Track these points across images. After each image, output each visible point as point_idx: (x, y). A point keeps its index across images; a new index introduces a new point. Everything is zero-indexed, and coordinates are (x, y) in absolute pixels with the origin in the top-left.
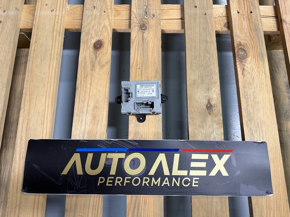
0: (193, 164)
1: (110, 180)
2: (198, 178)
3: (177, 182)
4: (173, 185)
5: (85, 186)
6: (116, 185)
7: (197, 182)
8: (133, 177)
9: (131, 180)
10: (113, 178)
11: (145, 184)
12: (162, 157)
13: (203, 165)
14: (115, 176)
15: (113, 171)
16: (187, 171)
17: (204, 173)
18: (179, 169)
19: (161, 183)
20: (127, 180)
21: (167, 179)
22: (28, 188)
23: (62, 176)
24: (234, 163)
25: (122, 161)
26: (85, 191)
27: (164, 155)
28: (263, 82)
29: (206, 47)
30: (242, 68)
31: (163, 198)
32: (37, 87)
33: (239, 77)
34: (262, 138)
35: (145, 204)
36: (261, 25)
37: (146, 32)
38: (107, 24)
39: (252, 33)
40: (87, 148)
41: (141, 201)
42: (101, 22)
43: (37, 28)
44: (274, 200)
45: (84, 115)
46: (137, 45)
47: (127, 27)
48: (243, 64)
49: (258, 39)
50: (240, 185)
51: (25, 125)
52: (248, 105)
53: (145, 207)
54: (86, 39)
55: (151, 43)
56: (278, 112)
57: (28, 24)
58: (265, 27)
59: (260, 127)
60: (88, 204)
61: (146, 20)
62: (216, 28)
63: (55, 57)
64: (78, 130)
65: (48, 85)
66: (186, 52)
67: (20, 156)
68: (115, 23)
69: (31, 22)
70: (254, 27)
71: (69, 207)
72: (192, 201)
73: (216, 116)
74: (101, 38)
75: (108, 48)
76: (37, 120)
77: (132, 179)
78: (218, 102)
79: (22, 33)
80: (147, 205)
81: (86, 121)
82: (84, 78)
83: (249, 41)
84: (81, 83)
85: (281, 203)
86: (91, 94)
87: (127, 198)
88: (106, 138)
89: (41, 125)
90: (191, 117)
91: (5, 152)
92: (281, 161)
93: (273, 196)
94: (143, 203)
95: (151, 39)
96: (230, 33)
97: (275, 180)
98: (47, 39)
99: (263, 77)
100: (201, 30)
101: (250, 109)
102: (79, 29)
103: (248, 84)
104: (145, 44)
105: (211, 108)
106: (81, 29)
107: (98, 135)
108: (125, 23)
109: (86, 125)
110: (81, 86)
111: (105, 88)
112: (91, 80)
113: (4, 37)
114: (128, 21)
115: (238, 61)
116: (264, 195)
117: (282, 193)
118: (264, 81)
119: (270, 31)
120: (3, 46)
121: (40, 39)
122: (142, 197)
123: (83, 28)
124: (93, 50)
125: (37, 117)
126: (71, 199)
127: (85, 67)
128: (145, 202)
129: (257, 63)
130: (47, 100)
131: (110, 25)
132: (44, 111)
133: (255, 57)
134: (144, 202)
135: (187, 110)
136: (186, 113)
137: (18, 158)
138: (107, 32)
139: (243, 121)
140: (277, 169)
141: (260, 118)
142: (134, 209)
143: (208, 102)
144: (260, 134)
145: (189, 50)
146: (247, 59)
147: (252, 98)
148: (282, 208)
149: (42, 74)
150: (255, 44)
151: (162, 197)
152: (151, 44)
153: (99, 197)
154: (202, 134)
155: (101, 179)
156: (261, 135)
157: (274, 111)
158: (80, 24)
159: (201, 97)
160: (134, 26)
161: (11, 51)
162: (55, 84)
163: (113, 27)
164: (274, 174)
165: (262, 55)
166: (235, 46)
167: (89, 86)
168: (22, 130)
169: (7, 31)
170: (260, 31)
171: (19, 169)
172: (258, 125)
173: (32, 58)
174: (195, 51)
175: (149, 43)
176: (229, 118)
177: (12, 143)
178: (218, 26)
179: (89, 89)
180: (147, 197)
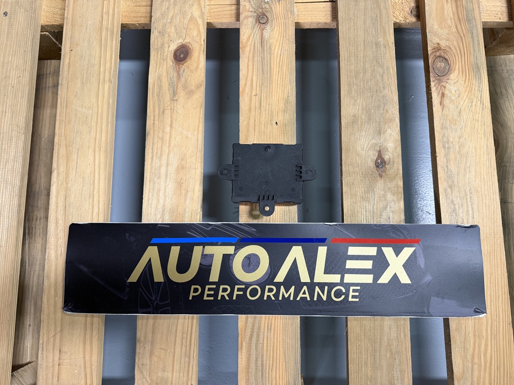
0: (350, 264)
1: (210, 290)
2: (359, 288)
3: (323, 294)
4: (315, 299)
5: (169, 301)
6: (219, 298)
7: (357, 294)
8: (247, 285)
9: (245, 290)
10: (215, 286)
11: (268, 296)
12: (296, 253)
13: (368, 265)
14: (217, 284)
15: (214, 276)
16: (340, 275)
17: (368, 279)
18: (326, 272)
19: (296, 294)
20: (239, 290)
21: (305, 288)
22: (72, 305)
23: (128, 284)
24: (421, 262)
25: (229, 259)
26: (168, 310)
27: (300, 248)
28: (478, 119)
29: (376, 54)
30: (441, 93)
31: (299, 319)
32: (77, 133)
33: (435, 109)
34: (471, 218)
35: (269, 329)
36: (478, 11)
37: (268, 27)
38: (196, 14)
39: (462, 28)
40: (169, 237)
41: (262, 325)
42: (185, 11)
43: (72, 25)
44: (487, 322)
45: (162, 181)
46: (252, 53)
47: (233, 19)
48: (442, 85)
49: (472, 37)
50: (430, 300)
51: (63, 199)
52: (448, 161)
53: (269, 334)
54: (159, 44)
55: (277, 48)
56: (502, 169)
57: (55, 16)
58: (485, 15)
59: (469, 198)
60: (174, 330)
61: (267, 6)
62: (395, 17)
63: (107, 78)
64: (153, 206)
65: (96, 129)
66: (341, 65)
67: (56, 251)
68: (212, 11)
69: (60, 12)
70: (464, 16)
71: (142, 335)
72: (349, 325)
73: (392, 179)
74: (187, 40)
75: (199, 58)
76: (82, 190)
77: (246, 288)
78: (395, 154)
79: (45, 33)
80: (273, 330)
81: (165, 190)
82: (159, 115)
83: (455, 43)
84: (154, 123)
85: (499, 327)
86: (172, 144)
87: (239, 320)
88: (201, 220)
89: (90, 198)
90: (347, 184)
91: (29, 243)
92: (502, 258)
93: (486, 317)
94: (266, 328)
95: (277, 41)
96: (420, 26)
97: (491, 288)
98: (91, 44)
99: (478, 109)
100: (368, 22)
101: (452, 167)
102: (146, 24)
103: (450, 121)
104: (265, 49)
105: (383, 165)
106: (150, 24)
107: (187, 215)
108: (229, 10)
109: (166, 199)
110: (154, 129)
111: (196, 132)
112: (171, 117)
113: (14, 41)
114: (234, 7)
115: (434, 79)
116: (471, 316)
117: (503, 311)
118: (478, 116)
119: (494, 22)
120: (14, 59)
121: (77, 45)
122: (264, 318)
123: (154, 23)
124: (173, 63)
125: (81, 186)
126: (146, 322)
127: (161, 94)
128: (270, 326)
129: (469, 82)
130: (97, 154)
131: (203, 16)
132: (92, 175)
133: (464, 72)
134: (268, 327)
135: (341, 169)
136: (340, 174)
137: (53, 255)
138: (198, 28)
139: (439, 188)
140: (495, 270)
141: (469, 183)
142: (251, 338)
143: (379, 156)
144: (467, 211)
145: (346, 61)
146: (451, 75)
147: (457, 147)
148: (501, 337)
149: (85, 108)
150: (465, 47)
151: (297, 319)
152: (276, 51)
153: (193, 318)
154: (366, 211)
155: (194, 288)
156: (471, 212)
157: (494, 169)
158: (148, 15)
159: (365, 147)
160: (245, 17)
161: (28, 68)
162: (109, 127)
163: (207, 19)
164: (491, 279)
165: (478, 68)
166: (429, 53)
167: (168, 129)
168: (57, 207)
169: (18, 30)
170: (476, 22)
171: (56, 274)
172: (466, 195)
173: (66, 80)
174: (357, 63)
175: (273, 49)
176: (415, 180)
177: (40, 229)
178: (398, 14)
179: (168, 135)
180: (272, 318)
